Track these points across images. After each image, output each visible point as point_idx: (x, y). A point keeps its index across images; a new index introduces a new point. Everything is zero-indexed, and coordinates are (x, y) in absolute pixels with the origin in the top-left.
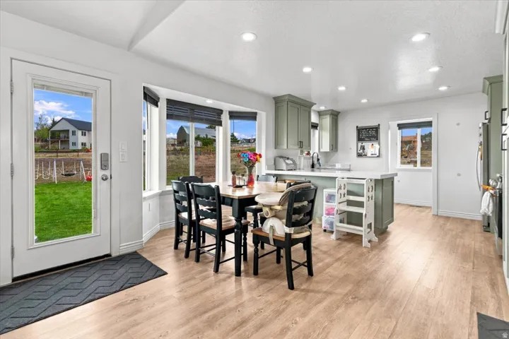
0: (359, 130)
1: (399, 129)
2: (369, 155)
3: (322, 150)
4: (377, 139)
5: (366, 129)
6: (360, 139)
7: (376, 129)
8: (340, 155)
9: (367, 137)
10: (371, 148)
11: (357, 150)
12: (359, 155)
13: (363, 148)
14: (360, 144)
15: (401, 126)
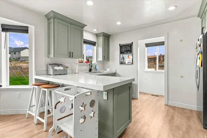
0: (121, 47)
1: (146, 47)
2: (126, 63)
3: (98, 60)
4: (131, 53)
5: (125, 46)
6: (121, 53)
7: (130, 46)
8: (110, 63)
9: (125, 51)
10: (128, 58)
11: (120, 59)
12: (121, 63)
13: (123, 58)
14: (121, 56)
15: (147, 45)
